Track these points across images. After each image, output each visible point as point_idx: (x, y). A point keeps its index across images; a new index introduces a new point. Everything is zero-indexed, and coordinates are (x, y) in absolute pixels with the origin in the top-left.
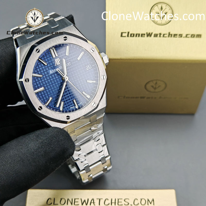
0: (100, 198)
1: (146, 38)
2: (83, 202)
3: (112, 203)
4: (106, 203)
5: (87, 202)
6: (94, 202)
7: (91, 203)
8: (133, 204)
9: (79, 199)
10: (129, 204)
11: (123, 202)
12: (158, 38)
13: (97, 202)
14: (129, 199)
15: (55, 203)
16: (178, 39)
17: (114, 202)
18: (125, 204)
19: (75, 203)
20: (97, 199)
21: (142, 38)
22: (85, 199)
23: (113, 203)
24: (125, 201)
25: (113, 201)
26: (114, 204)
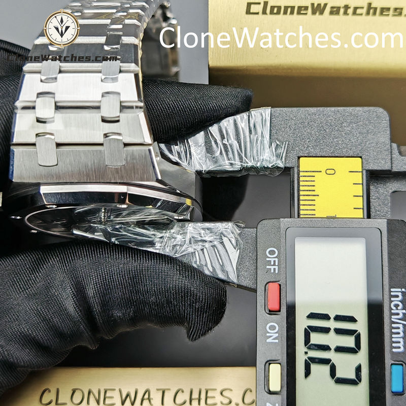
0: (163, 387)
1: (309, 16)
2: (124, 397)
3: (193, 401)
4: (179, 400)
5: (133, 399)
6: (151, 397)
7: (144, 401)
8: (240, 402)
9: (114, 390)
10: (230, 402)
11: (219, 399)
12: (341, 17)
13: (156, 397)
14: (231, 390)
15: (59, 402)
16: (390, 19)
17: (197, 396)
18: (222, 403)
19: (107, 399)
20: (158, 390)
21: (301, 17)
22: (130, 390)
23: (195, 399)
24: (221, 394)
25: (195, 395)
26: (197, 403)
